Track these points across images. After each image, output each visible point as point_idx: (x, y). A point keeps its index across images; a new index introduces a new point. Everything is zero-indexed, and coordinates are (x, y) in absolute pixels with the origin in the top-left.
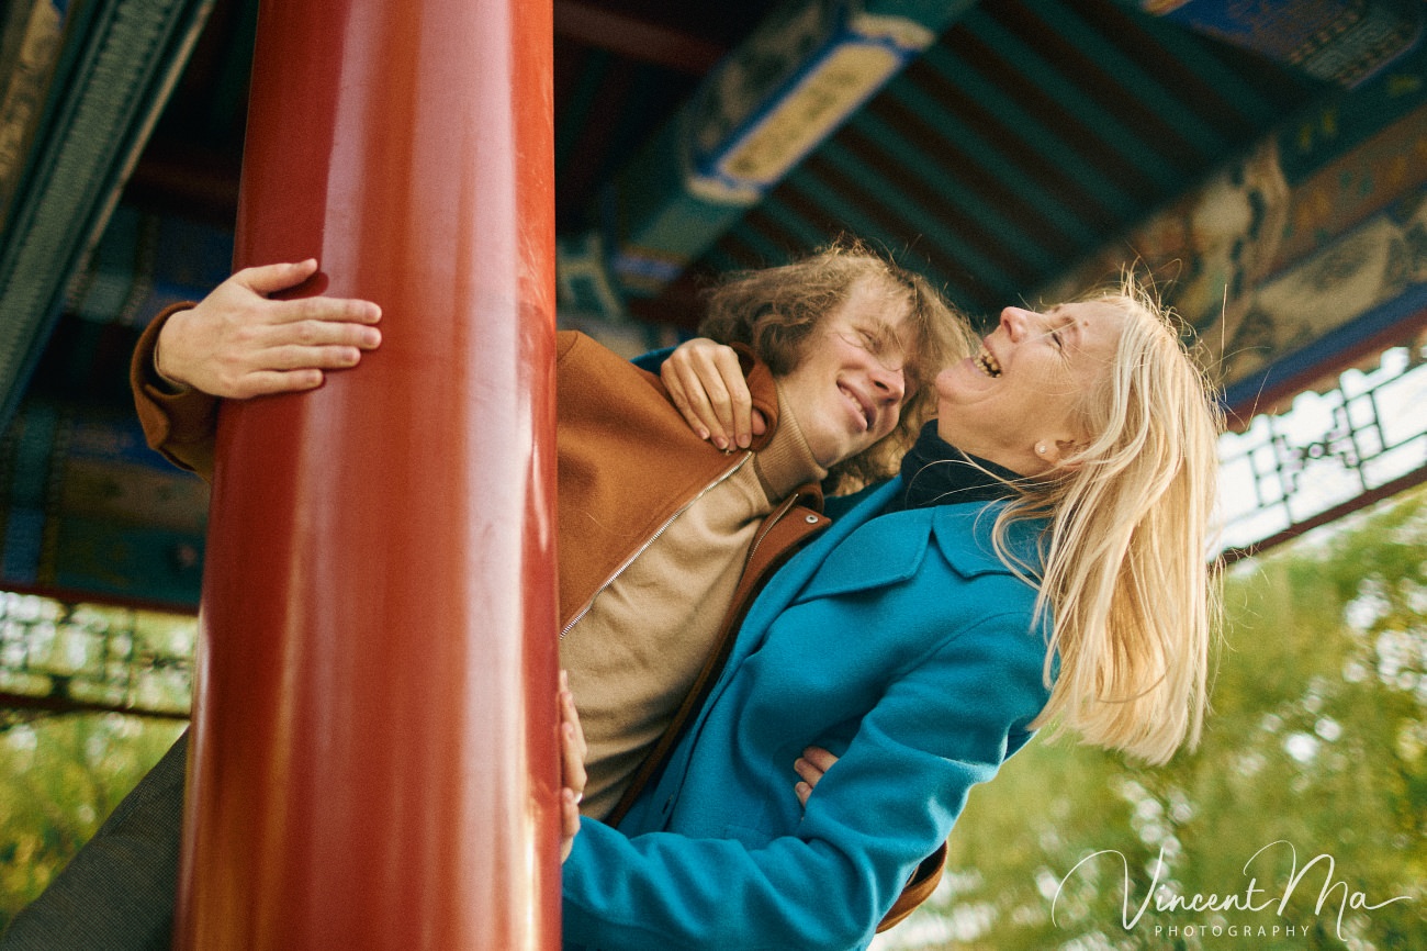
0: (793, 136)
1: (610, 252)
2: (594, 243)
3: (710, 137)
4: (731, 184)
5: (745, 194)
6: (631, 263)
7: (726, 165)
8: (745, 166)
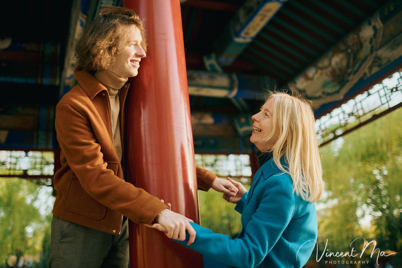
0: (258, 25)
1: (217, 57)
2: (213, 56)
3: (238, 28)
4: (244, 38)
5: (248, 40)
6: (223, 59)
7: (243, 34)
8: (247, 33)
